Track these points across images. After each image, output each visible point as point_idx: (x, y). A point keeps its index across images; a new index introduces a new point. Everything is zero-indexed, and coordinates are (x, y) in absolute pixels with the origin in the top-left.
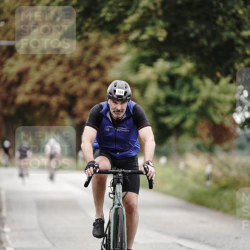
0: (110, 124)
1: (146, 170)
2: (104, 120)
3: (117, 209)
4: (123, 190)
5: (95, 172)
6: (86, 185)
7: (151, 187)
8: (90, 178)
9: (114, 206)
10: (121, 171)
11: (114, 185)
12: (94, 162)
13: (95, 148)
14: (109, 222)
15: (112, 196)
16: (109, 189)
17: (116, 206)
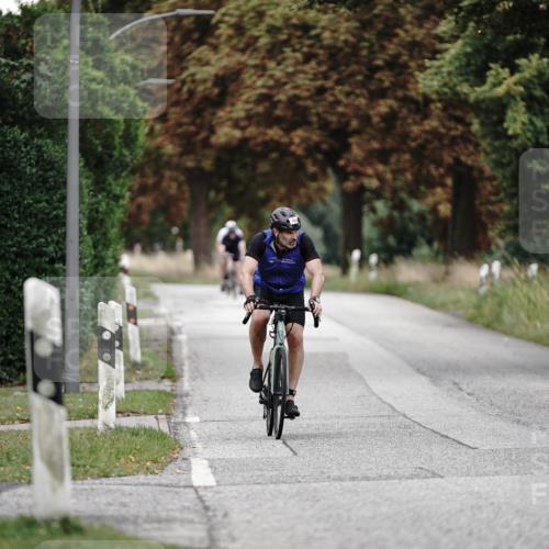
1: (312, 306)
2: (267, 250)
3: (278, 350)
5: (255, 307)
6: (245, 322)
7: (316, 325)
8: (249, 314)
9: (275, 346)
10: (284, 307)
11: (275, 323)
12: (254, 296)
14: (270, 365)
15: (273, 335)
16: (270, 328)
17: (278, 346)
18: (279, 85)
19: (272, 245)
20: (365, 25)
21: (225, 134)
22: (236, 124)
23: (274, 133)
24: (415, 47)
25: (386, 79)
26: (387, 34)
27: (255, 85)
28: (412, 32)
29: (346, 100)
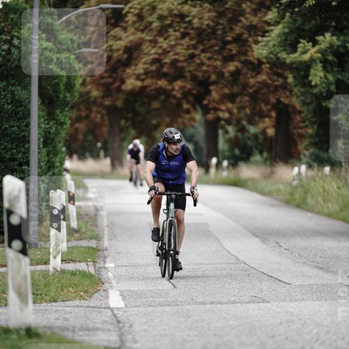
0: (166, 159)
1: (193, 193)
2: (161, 156)
3: (171, 221)
4: (175, 207)
5: (156, 194)
6: (148, 203)
7: (195, 205)
9: (167, 218)
10: (174, 193)
11: (168, 204)
12: (154, 186)
13: (154, 177)
15: (165, 211)
16: (164, 206)
17: (170, 219)
18: (165, 52)
19: (164, 153)
20: (220, 15)
21: (131, 84)
22: (138, 78)
23: (162, 83)
24: (252, 29)
25: (234, 49)
26: (234, 20)
27: (150, 52)
28: (249, 19)
29: (208, 62)
